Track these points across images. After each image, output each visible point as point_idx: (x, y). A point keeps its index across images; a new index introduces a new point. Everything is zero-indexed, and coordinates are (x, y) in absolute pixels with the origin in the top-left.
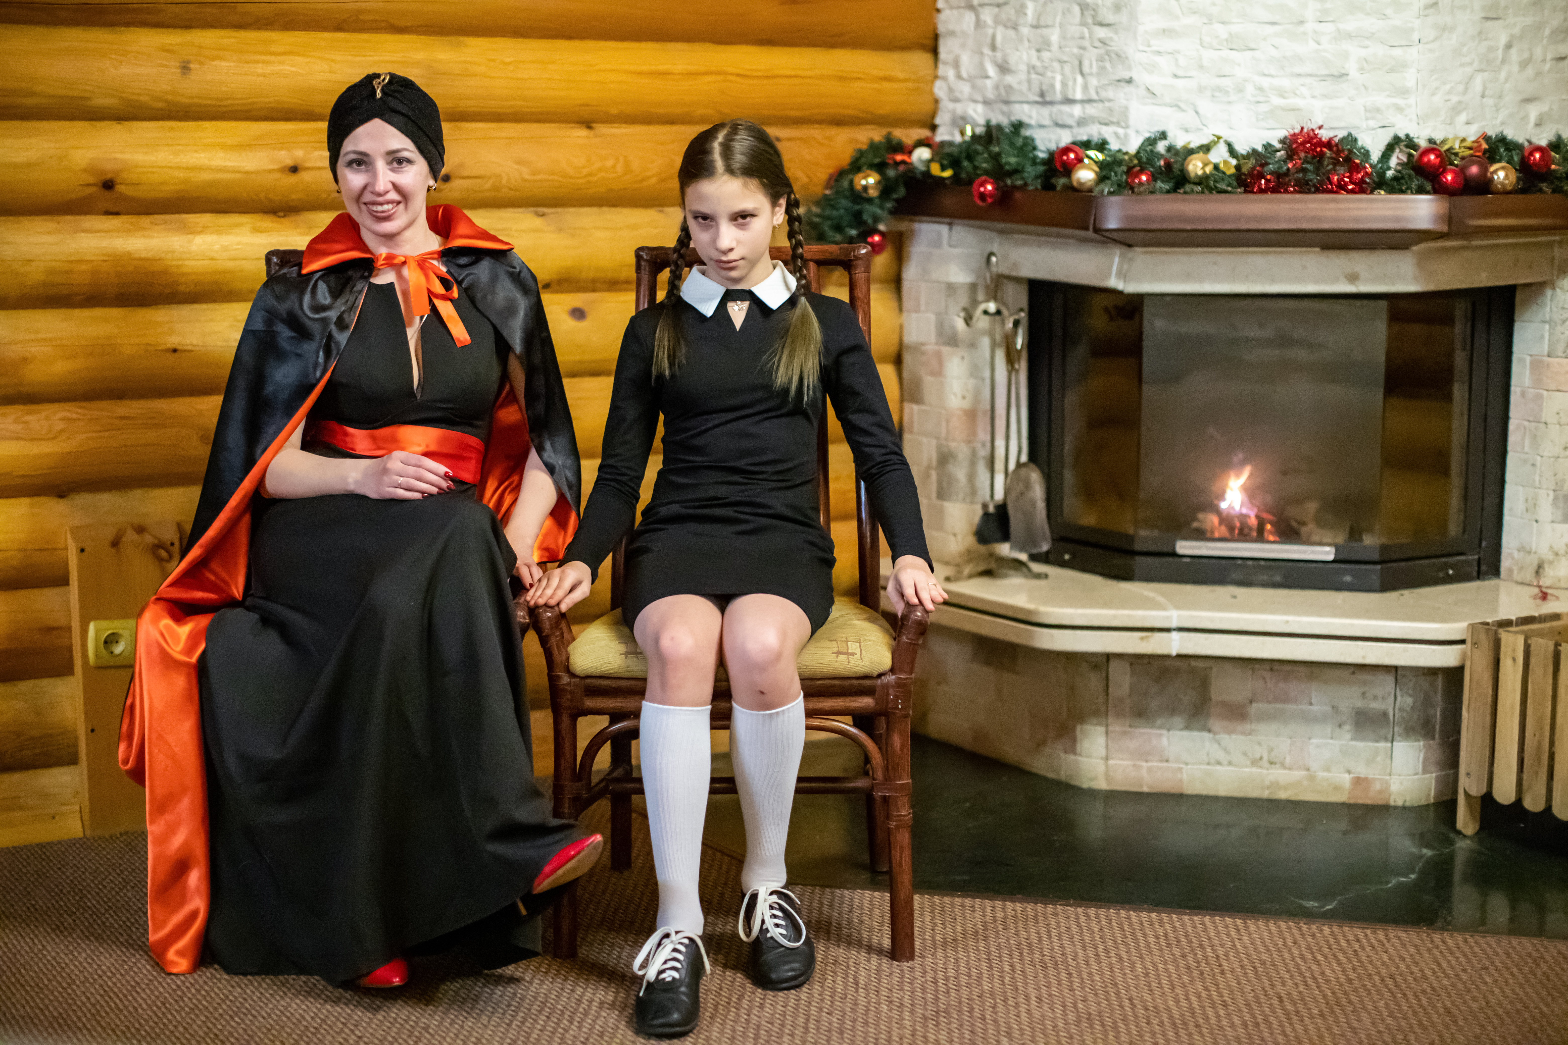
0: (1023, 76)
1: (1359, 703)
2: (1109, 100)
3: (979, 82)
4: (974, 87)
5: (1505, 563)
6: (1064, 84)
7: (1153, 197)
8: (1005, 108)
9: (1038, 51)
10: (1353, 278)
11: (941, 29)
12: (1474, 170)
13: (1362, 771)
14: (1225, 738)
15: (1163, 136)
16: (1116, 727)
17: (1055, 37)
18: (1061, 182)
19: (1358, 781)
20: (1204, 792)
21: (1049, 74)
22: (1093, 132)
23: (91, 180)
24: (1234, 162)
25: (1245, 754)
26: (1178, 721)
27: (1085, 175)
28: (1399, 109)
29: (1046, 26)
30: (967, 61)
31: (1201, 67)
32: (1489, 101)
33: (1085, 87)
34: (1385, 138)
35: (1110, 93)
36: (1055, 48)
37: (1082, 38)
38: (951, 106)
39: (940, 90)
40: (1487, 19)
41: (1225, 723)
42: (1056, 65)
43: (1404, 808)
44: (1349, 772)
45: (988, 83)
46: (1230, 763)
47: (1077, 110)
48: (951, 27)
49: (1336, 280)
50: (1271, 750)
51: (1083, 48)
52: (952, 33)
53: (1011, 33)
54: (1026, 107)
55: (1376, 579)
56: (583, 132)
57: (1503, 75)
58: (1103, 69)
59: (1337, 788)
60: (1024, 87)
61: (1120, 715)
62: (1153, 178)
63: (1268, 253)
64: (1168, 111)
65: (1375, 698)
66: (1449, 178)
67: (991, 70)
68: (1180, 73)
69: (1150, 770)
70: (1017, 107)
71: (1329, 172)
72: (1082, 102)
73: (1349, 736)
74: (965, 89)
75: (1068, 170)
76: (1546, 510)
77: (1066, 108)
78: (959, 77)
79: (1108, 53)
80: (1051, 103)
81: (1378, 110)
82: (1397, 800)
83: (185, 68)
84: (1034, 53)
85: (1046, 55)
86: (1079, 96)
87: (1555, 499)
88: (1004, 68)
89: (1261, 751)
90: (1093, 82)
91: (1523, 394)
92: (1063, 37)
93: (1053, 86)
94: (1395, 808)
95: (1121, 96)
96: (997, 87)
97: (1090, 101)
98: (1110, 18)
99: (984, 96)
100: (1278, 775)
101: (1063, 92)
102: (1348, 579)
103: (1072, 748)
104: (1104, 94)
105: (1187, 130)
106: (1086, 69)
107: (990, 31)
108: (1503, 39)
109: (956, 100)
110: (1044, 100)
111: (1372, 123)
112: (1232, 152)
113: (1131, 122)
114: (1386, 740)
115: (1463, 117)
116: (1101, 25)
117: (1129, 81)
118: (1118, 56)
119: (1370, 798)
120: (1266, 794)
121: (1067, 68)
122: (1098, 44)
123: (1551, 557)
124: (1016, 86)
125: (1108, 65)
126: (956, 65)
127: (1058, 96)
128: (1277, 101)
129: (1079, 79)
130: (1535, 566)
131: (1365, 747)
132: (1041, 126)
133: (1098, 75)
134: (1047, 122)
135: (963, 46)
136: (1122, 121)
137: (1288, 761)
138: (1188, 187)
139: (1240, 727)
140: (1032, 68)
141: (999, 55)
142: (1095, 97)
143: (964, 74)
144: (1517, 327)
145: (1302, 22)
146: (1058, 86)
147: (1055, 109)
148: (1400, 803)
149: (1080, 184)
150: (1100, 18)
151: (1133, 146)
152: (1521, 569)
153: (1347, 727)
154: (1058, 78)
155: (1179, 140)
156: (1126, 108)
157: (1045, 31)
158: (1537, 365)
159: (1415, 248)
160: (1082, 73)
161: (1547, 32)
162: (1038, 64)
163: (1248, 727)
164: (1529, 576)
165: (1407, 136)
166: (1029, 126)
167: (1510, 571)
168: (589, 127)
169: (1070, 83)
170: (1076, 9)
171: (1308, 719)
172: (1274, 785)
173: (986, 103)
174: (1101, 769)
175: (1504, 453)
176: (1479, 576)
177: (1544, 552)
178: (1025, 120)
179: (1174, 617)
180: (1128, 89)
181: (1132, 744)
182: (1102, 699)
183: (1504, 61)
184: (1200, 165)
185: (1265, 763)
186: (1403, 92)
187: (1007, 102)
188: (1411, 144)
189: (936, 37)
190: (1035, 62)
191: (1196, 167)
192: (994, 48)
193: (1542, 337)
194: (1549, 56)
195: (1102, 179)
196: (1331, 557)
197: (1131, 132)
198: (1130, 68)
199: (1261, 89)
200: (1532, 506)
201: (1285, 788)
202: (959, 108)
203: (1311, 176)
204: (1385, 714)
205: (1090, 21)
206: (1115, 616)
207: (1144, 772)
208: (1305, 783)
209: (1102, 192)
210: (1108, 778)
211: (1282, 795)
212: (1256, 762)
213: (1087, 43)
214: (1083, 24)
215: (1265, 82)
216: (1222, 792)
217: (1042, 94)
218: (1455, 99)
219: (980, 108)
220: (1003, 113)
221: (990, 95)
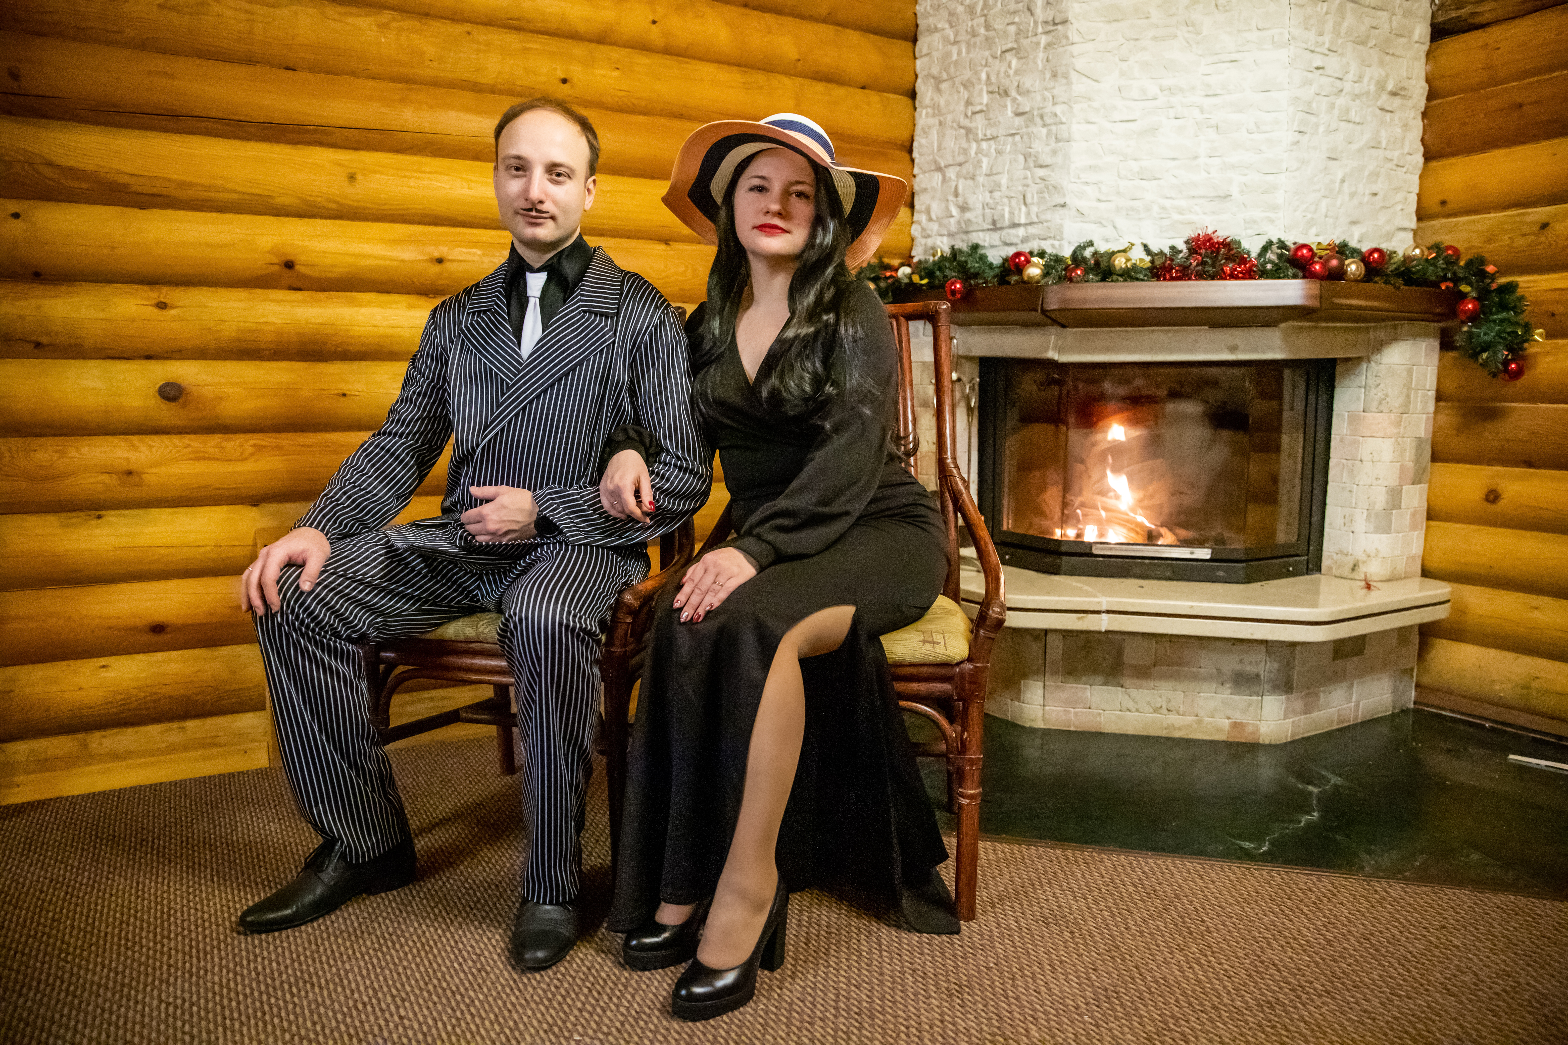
0: (979, 212)
1: (1238, 667)
2: (1047, 221)
3: (945, 221)
4: (940, 225)
5: (1325, 563)
6: (1011, 213)
7: (1088, 284)
8: (964, 237)
9: (991, 192)
10: (1233, 349)
11: (916, 188)
12: (1334, 263)
13: (1238, 717)
14: (1134, 692)
15: (1091, 244)
16: (1051, 682)
17: (1004, 180)
18: (1014, 278)
19: (1236, 725)
20: (1117, 732)
21: (999, 208)
22: (1035, 245)
23: (275, 260)
24: (1148, 259)
25: (1149, 704)
26: (1099, 679)
27: (1034, 271)
28: (1271, 221)
29: (997, 174)
30: (936, 209)
31: (1118, 193)
32: (1330, 221)
33: (1028, 214)
34: (1260, 243)
35: (1048, 216)
36: (1004, 188)
37: (1026, 178)
38: (923, 241)
39: (915, 231)
40: (1330, 158)
41: (1135, 681)
42: (1005, 201)
43: (1270, 746)
44: (1228, 718)
45: (952, 220)
46: (1137, 710)
47: (1021, 232)
48: (923, 186)
49: (1220, 351)
50: (1169, 701)
51: (1027, 186)
52: (925, 190)
53: (970, 182)
54: (981, 234)
55: (1242, 574)
56: (662, 247)
57: (1339, 202)
58: (1043, 198)
59: (1219, 730)
60: (980, 219)
61: (1054, 673)
62: (1086, 272)
63: (1169, 331)
64: (1093, 226)
65: (1251, 663)
66: (1317, 267)
67: (954, 211)
68: (1103, 198)
69: (1076, 714)
70: (974, 235)
71: (1222, 265)
72: (1025, 225)
73: (1229, 691)
74: (934, 227)
75: (1019, 269)
76: (1361, 523)
77: (1013, 231)
78: (930, 219)
79: (1046, 187)
80: (1001, 229)
81: (1255, 222)
82: (1265, 740)
83: (352, 177)
84: (987, 195)
85: (997, 194)
86: (1023, 221)
87: (1368, 516)
88: (964, 208)
89: (1161, 702)
90: (1034, 209)
91: (1342, 440)
92: (1011, 179)
93: (1003, 216)
94: (1264, 745)
95: (1056, 217)
96: (959, 222)
97: (1031, 224)
98: (1048, 160)
99: (948, 231)
100: (1174, 719)
101: (1010, 219)
102: (1221, 573)
103: (1017, 696)
104: (1042, 217)
105: (1107, 241)
106: (1029, 200)
107: (954, 184)
108: (1340, 176)
109: (928, 236)
110: (995, 227)
111: (1250, 232)
112: (1148, 251)
113: (1065, 235)
114: (1258, 695)
115: (1314, 231)
116: (1041, 166)
117: (1063, 206)
118: (1055, 187)
119: (1245, 737)
120: (1164, 734)
121: (1014, 202)
122: (1038, 181)
123: (1364, 558)
124: (974, 220)
125: (1046, 195)
126: (928, 211)
127: (1007, 223)
128: (1176, 217)
129: (1023, 208)
130: (1351, 565)
131: (1241, 700)
132: (992, 247)
133: (1038, 204)
134: (997, 243)
135: (933, 198)
136: (1058, 236)
137: (1181, 709)
138: (1115, 277)
139: (1146, 683)
140: (985, 205)
141: (960, 199)
142: (1036, 220)
143: (934, 217)
144: (1337, 391)
145: (1196, 157)
146: (1007, 215)
147: (1004, 233)
148: (1267, 742)
149: (1029, 277)
150: (1040, 162)
151: (1067, 253)
152: (1339, 567)
153: (1228, 685)
154: (1007, 209)
155: (1102, 247)
156: (1061, 225)
157: (996, 177)
158: (1353, 419)
159: (1283, 325)
160: (1025, 204)
161: (1366, 173)
162: (991, 201)
163: (1152, 683)
164: (1346, 571)
165: (1280, 240)
166: (983, 247)
167: (1330, 568)
168: (667, 244)
169: (1016, 212)
170: (1021, 158)
171: (1196, 678)
172: (1171, 727)
173: (950, 235)
174: (1040, 713)
175: (1326, 483)
176: (1308, 572)
177: (1359, 554)
178: (981, 243)
179: (1104, 602)
180: (1062, 211)
181: (1063, 695)
182: (1041, 662)
183: (1339, 192)
184: (1124, 260)
185: (1164, 711)
186: (1275, 208)
187: (966, 232)
188: (1282, 245)
189: (913, 195)
190: (988, 200)
191: (1120, 262)
192: (956, 195)
193: (1359, 398)
194: (1367, 192)
195: (1046, 274)
196: (1208, 557)
197: (1065, 243)
198: (1064, 195)
199: (1164, 208)
200: (1349, 521)
201: (1179, 729)
202: (930, 242)
203: (1208, 268)
204: (1257, 676)
205: (1032, 165)
206: (1058, 602)
207: (1072, 716)
208: (1195, 726)
209: (1046, 283)
210: (1044, 719)
211: (1177, 734)
212: (1156, 710)
213: (1029, 182)
214: (1027, 168)
215: (1168, 203)
216: (1131, 731)
217: (994, 223)
218: (1309, 216)
219: (945, 239)
220: (963, 241)
221: (953, 229)
